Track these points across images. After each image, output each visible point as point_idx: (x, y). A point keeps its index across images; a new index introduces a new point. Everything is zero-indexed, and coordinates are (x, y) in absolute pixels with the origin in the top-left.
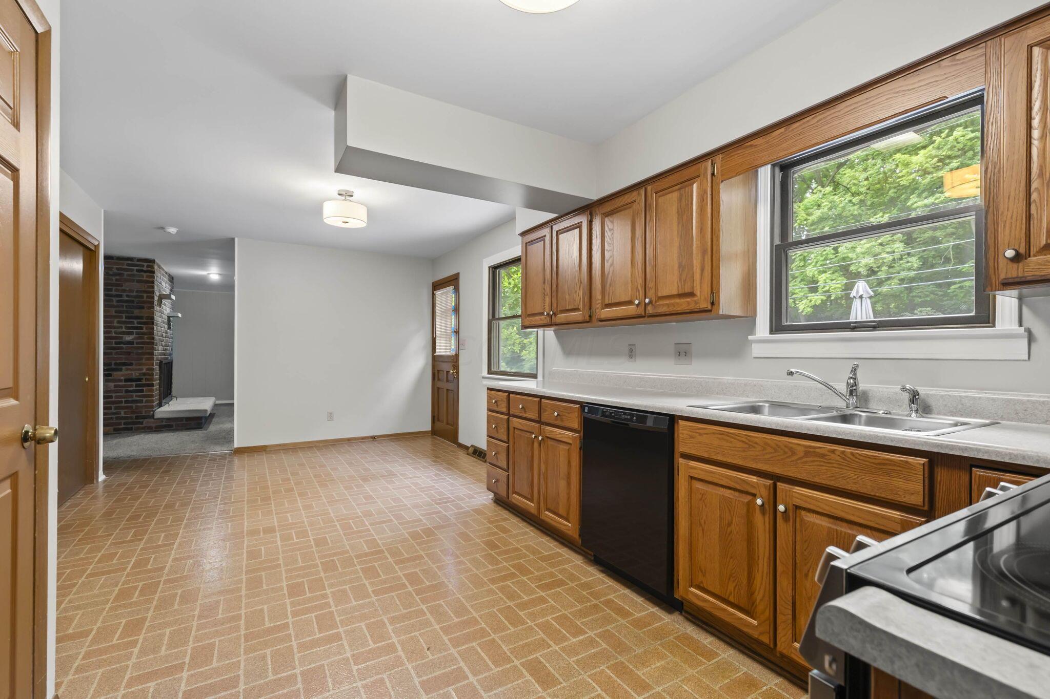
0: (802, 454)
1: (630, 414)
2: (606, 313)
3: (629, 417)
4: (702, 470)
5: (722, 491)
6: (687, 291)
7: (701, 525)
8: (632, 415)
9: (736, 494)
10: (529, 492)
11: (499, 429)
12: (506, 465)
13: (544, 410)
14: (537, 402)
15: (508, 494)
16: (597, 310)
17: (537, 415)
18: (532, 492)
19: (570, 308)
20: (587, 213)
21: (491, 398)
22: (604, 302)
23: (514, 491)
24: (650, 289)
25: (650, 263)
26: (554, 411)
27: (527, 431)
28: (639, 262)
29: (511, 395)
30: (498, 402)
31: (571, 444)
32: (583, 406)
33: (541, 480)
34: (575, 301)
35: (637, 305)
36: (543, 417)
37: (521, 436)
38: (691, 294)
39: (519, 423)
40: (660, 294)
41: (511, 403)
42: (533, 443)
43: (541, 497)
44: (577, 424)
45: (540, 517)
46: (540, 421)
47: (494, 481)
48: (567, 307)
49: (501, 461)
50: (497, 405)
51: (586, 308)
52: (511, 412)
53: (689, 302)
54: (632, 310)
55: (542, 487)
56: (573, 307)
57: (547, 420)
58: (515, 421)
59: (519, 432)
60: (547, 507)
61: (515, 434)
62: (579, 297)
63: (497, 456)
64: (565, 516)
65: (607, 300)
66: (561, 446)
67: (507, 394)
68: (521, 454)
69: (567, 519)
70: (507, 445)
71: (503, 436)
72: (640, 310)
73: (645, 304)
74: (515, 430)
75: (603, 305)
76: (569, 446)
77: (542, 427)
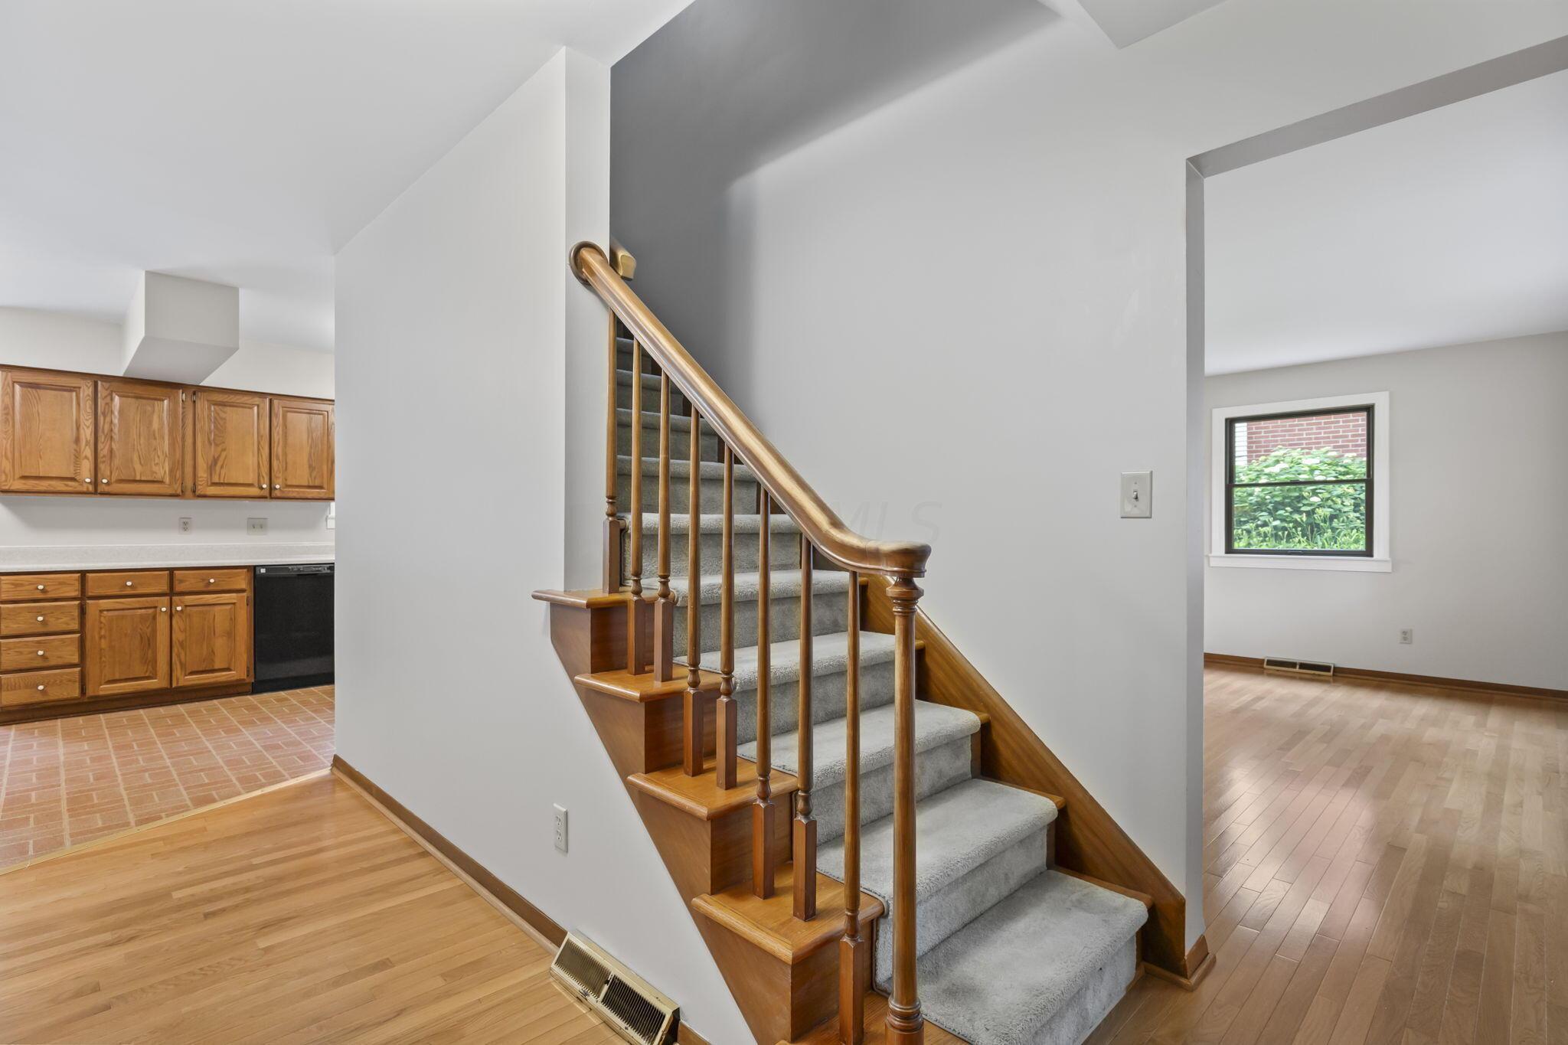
2: (212, 490)
6: (317, 484)
10: (145, 670)
11: (52, 620)
12: (75, 659)
13: (181, 581)
14: (164, 575)
15: (83, 691)
16: (199, 487)
17: (165, 588)
18: (155, 668)
19: (143, 479)
20: (181, 391)
21: (22, 585)
22: (211, 480)
23: (103, 682)
24: (277, 478)
25: (278, 459)
26: (203, 580)
27: (140, 608)
28: (264, 457)
29: (90, 575)
30: (47, 588)
31: (234, 604)
32: (254, 569)
33: (175, 650)
34: (156, 473)
35: (262, 488)
36: (178, 588)
37: (123, 617)
38: (321, 487)
39: (117, 602)
40: (289, 483)
41: (90, 584)
42: (154, 618)
43: (174, 667)
44: (243, 585)
45: (173, 686)
46: (171, 593)
47: (41, 687)
48: (138, 478)
49: (60, 657)
50: (43, 591)
51: (179, 482)
52: (90, 594)
53: (319, 492)
54: (254, 491)
55: (178, 656)
56: (150, 478)
57: (188, 590)
58: (104, 603)
59: (116, 613)
60: (187, 673)
61: (105, 617)
62: (162, 470)
63: (47, 654)
64: (226, 666)
65: (216, 479)
66: (217, 608)
67: (79, 575)
68: (126, 635)
69: (228, 669)
70: (79, 635)
71: (64, 626)
72: (266, 493)
73: (271, 488)
74: (105, 612)
75: (209, 483)
76: (232, 606)
77: (175, 598)
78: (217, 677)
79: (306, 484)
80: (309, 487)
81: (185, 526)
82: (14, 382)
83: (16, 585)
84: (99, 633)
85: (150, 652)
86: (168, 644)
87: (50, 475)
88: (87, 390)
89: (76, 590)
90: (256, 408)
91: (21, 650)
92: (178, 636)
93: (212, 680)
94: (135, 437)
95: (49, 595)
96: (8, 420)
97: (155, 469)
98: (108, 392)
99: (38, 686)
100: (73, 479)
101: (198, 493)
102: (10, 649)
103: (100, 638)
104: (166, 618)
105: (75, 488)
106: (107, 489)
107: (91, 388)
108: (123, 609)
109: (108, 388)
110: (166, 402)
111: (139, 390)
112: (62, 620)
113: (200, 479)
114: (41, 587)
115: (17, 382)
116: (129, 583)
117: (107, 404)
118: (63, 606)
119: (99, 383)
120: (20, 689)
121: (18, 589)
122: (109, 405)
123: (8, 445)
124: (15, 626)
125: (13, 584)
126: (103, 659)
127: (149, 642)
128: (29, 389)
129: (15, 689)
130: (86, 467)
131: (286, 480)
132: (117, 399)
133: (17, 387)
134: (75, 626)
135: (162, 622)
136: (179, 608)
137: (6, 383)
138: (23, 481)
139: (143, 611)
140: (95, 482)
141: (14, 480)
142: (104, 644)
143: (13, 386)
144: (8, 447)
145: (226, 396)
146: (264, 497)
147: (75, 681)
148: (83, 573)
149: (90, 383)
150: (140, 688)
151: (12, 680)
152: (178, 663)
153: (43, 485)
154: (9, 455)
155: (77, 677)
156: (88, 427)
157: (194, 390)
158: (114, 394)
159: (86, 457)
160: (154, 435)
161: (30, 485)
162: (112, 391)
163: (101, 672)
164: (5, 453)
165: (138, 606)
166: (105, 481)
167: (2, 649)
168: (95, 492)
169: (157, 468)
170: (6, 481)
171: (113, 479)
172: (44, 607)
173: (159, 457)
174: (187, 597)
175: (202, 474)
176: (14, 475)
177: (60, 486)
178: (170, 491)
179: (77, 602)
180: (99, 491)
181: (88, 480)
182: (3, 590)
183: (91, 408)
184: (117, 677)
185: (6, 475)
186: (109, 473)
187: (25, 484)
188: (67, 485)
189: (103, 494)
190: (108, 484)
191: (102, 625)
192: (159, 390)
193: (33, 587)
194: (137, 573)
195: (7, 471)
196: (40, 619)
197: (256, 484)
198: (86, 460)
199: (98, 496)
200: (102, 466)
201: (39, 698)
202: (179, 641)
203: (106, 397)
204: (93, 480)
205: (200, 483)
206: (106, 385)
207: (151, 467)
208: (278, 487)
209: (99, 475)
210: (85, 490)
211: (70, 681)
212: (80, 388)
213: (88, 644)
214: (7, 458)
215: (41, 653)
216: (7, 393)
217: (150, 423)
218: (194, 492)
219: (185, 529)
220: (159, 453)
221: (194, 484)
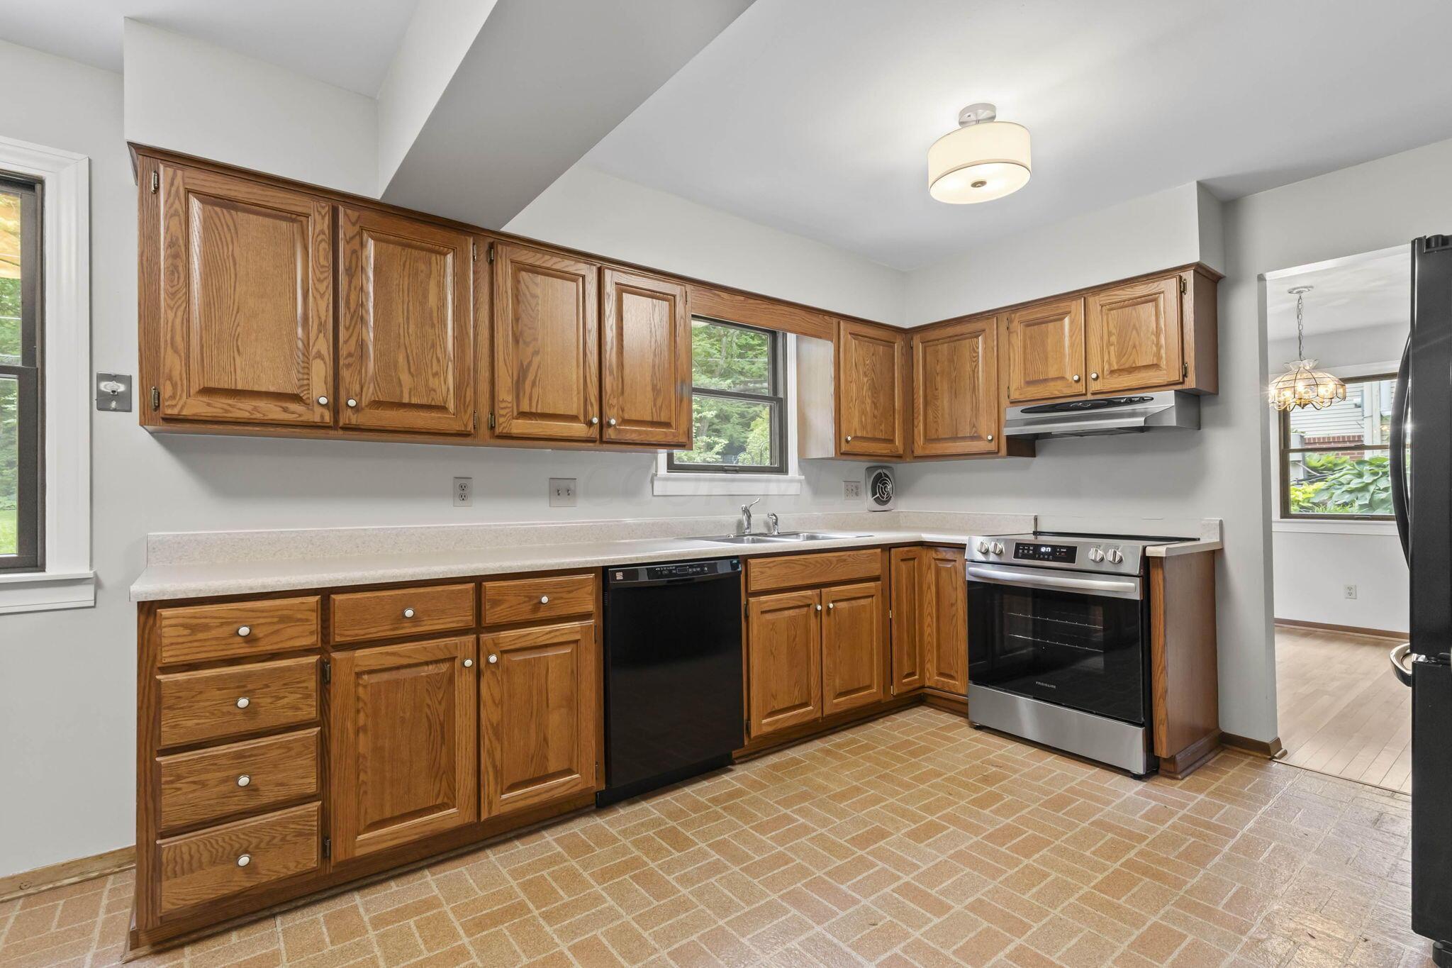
0: (835, 562)
1: (699, 566)
2: (519, 427)
3: (699, 569)
4: (772, 601)
5: (786, 613)
6: (663, 419)
7: (772, 653)
8: (702, 566)
9: (797, 610)
10: (436, 791)
11: (265, 701)
12: (310, 784)
13: (496, 603)
14: (467, 591)
15: (325, 850)
16: (502, 420)
17: (467, 618)
18: (452, 789)
19: (414, 401)
20: (471, 240)
21: (206, 628)
22: (518, 406)
23: (362, 828)
24: (611, 406)
25: (611, 373)
26: (530, 598)
27: (427, 663)
28: (592, 365)
29: (337, 598)
30: (256, 631)
31: (576, 642)
32: (605, 573)
33: (486, 743)
34: (434, 390)
35: (590, 424)
36: (491, 617)
37: (397, 682)
38: (667, 425)
39: (387, 654)
40: (626, 417)
41: (338, 617)
42: (451, 680)
43: (484, 777)
44: (590, 605)
45: (482, 819)
46: (479, 627)
47: (244, 860)
48: (406, 400)
49: (282, 785)
50: (249, 639)
51: (470, 410)
52: (338, 639)
53: (665, 433)
54: (579, 429)
55: (491, 754)
56: (424, 401)
57: (504, 620)
58: (365, 656)
59: (385, 676)
60: (505, 788)
61: (365, 687)
62: (445, 387)
63: (258, 780)
64: (566, 767)
65: (525, 407)
66: (550, 653)
67: (318, 598)
68: (403, 720)
69: (569, 772)
70: (319, 728)
71: (290, 713)
72: (594, 432)
73: (602, 426)
74: (365, 677)
75: (515, 413)
76: (574, 646)
77: (486, 637)
78: (552, 789)
79: (649, 419)
80: (653, 424)
81: (463, 491)
82: (188, 191)
83: (194, 629)
84: (355, 721)
85: (444, 749)
86: (473, 733)
87: (256, 388)
88: (318, 223)
89: (312, 633)
90: (581, 279)
91: (203, 777)
92: (490, 714)
93: (544, 797)
94: (401, 320)
95: (265, 646)
96: (176, 267)
97: (434, 383)
98: (357, 228)
99: (237, 857)
100: (296, 398)
101: (498, 430)
102: (179, 778)
103: (357, 732)
104: (471, 679)
105: (300, 415)
106: (354, 419)
107: (327, 217)
108: (398, 668)
109: (357, 221)
110: (450, 258)
111: (406, 229)
112: (285, 701)
113: (503, 405)
114: (244, 631)
115: (196, 193)
116: (409, 613)
117: (354, 252)
118: (289, 669)
119: (341, 209)
120: (201, 867)
121: (201, 636)
122: (356, 254)
123: (178, 321)
124: (190, 723)
125: (185, 626)
126: (362, 776)
127: (442, 732)
128: (218, 209)
129: (192, 871)
130: (320, 372)
131: (623, 410)
132: (371, 245)
133: (195, 205)
134: (310, 711)
135: (464, 684)
136: (493, 659)
137: (174, 189)
138: (206, 399)
139: (431, 669)
140: (335, 406)
141: (189, 395)
142: (364, 744)
143: (187, 200)
144: (178, 327)
145: (539, 256)
146: (593, 441)
147: (312, 834)
148: (325, 594)
149: (325, 208)
150: (427, 830)
151: (185, 849)
152: (490, 770)
153: (243, 409)
154: (180, 344)
155: (314, 824)
156: (322, 296)
157: (492, 240)
158: (365, 235)
159: (319, 355)
160: (431, 318)
161: (218, 407)
162: (362, 229)
163: (359, 803)
164: (172, 338)
165: (423, 659)
166: (352, 403)
167: (163, 779)
168: (335, 426)
169: (436, 380)
170: (173, 397)
171: (364, 403)
172: (249, 675)
173: (438, 360)
174: (504, 634)
175: (505, 395)
176: (189, 387)
177: (272, 411)
178: (457, 427)
179: (313, 659)
180: (341, 424)
181: (323, 401)
182: (165, 641)
183: (326, 258)
184: (388, 814)
185: (174, 386)
186: (357, 388)
187: (209, 405)
188: (285, 410)
189: (347, 428)
190: (356, 409)
191: (361, 705)
192: (440, 234)
193: (227, 630)
194: (422, 590)
195: (176, 374)
196: (243, 702)
197: (582, 418)
198: (318, 361)
199: (341, 432)
200: (345, 374)
201: (243, 883)
202: (492, 725)
203: (352, 238)
204: (331, 400)
205: (502, 412)
206: (354, 214)
207: (427, 381)
208: (613, 422)
209: (342, 393)
210: (317, 419)
211: (300, 834)
212: (307, 216)
213: (335, 748)
214: (176, 351)
215: (244, 781)
216: (176, 214)
217: (425, 296)
218: (492, 428)
219: (463, 497)
220: (439, 351)
221: (492, 414)
